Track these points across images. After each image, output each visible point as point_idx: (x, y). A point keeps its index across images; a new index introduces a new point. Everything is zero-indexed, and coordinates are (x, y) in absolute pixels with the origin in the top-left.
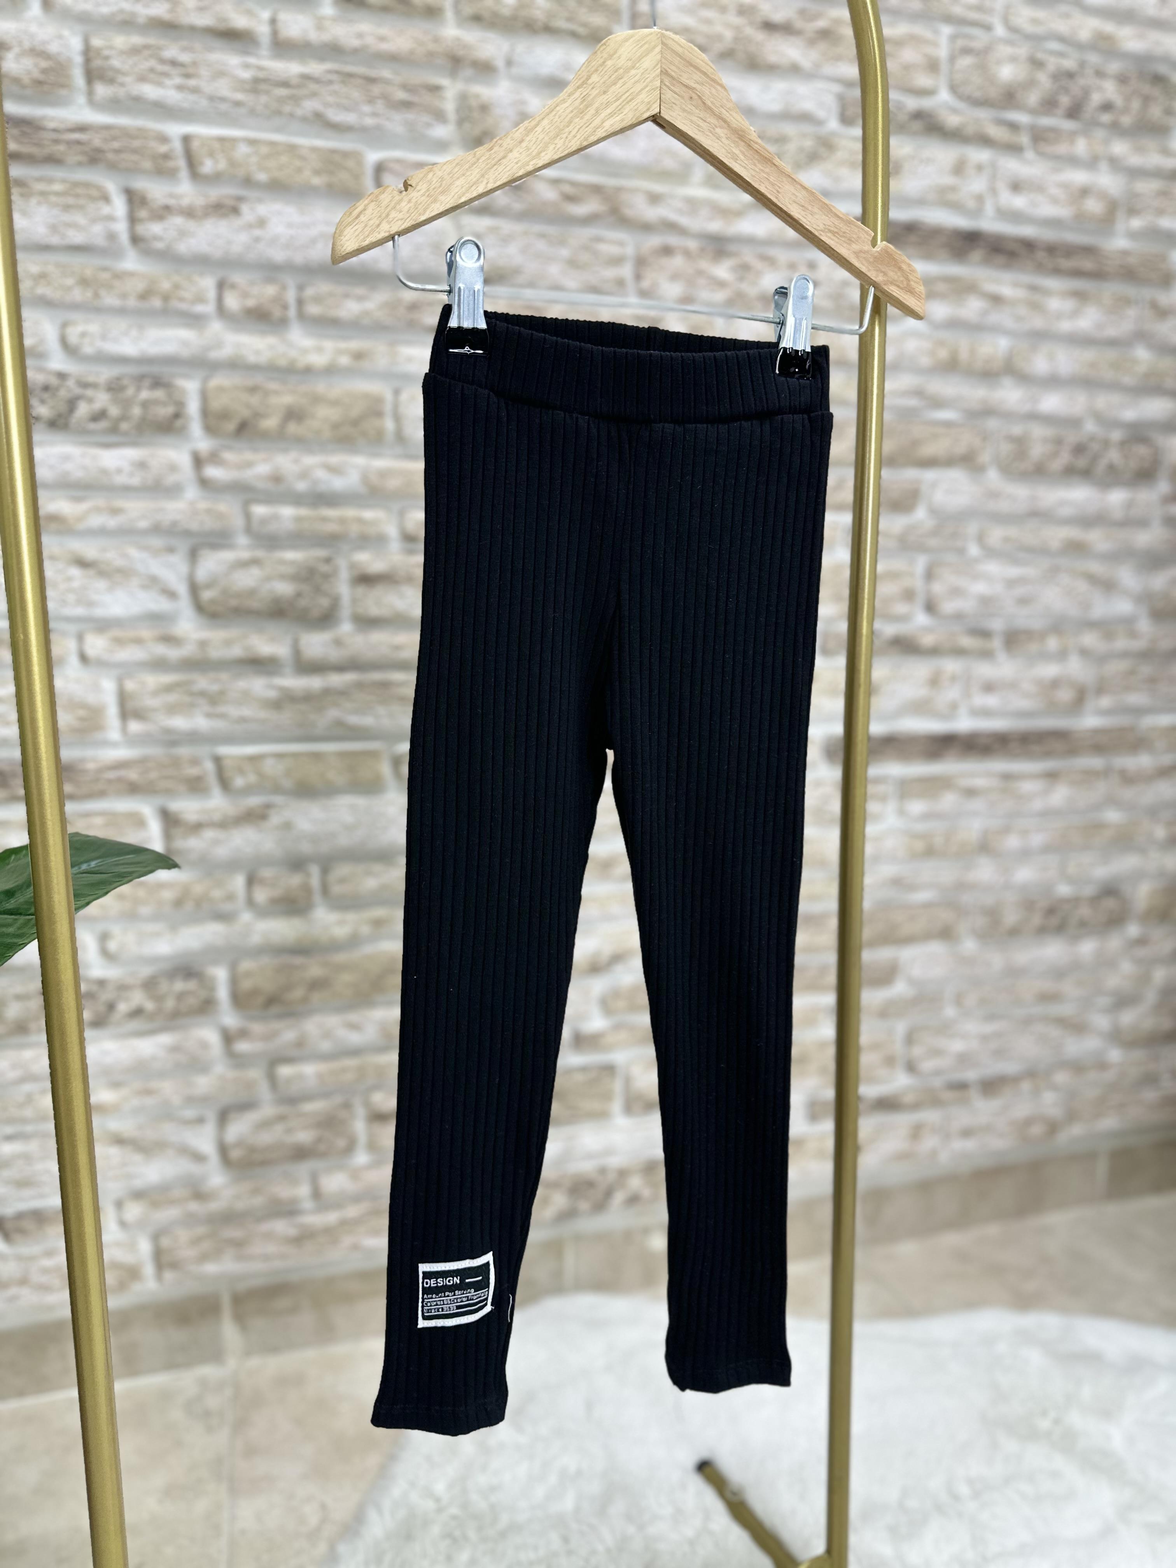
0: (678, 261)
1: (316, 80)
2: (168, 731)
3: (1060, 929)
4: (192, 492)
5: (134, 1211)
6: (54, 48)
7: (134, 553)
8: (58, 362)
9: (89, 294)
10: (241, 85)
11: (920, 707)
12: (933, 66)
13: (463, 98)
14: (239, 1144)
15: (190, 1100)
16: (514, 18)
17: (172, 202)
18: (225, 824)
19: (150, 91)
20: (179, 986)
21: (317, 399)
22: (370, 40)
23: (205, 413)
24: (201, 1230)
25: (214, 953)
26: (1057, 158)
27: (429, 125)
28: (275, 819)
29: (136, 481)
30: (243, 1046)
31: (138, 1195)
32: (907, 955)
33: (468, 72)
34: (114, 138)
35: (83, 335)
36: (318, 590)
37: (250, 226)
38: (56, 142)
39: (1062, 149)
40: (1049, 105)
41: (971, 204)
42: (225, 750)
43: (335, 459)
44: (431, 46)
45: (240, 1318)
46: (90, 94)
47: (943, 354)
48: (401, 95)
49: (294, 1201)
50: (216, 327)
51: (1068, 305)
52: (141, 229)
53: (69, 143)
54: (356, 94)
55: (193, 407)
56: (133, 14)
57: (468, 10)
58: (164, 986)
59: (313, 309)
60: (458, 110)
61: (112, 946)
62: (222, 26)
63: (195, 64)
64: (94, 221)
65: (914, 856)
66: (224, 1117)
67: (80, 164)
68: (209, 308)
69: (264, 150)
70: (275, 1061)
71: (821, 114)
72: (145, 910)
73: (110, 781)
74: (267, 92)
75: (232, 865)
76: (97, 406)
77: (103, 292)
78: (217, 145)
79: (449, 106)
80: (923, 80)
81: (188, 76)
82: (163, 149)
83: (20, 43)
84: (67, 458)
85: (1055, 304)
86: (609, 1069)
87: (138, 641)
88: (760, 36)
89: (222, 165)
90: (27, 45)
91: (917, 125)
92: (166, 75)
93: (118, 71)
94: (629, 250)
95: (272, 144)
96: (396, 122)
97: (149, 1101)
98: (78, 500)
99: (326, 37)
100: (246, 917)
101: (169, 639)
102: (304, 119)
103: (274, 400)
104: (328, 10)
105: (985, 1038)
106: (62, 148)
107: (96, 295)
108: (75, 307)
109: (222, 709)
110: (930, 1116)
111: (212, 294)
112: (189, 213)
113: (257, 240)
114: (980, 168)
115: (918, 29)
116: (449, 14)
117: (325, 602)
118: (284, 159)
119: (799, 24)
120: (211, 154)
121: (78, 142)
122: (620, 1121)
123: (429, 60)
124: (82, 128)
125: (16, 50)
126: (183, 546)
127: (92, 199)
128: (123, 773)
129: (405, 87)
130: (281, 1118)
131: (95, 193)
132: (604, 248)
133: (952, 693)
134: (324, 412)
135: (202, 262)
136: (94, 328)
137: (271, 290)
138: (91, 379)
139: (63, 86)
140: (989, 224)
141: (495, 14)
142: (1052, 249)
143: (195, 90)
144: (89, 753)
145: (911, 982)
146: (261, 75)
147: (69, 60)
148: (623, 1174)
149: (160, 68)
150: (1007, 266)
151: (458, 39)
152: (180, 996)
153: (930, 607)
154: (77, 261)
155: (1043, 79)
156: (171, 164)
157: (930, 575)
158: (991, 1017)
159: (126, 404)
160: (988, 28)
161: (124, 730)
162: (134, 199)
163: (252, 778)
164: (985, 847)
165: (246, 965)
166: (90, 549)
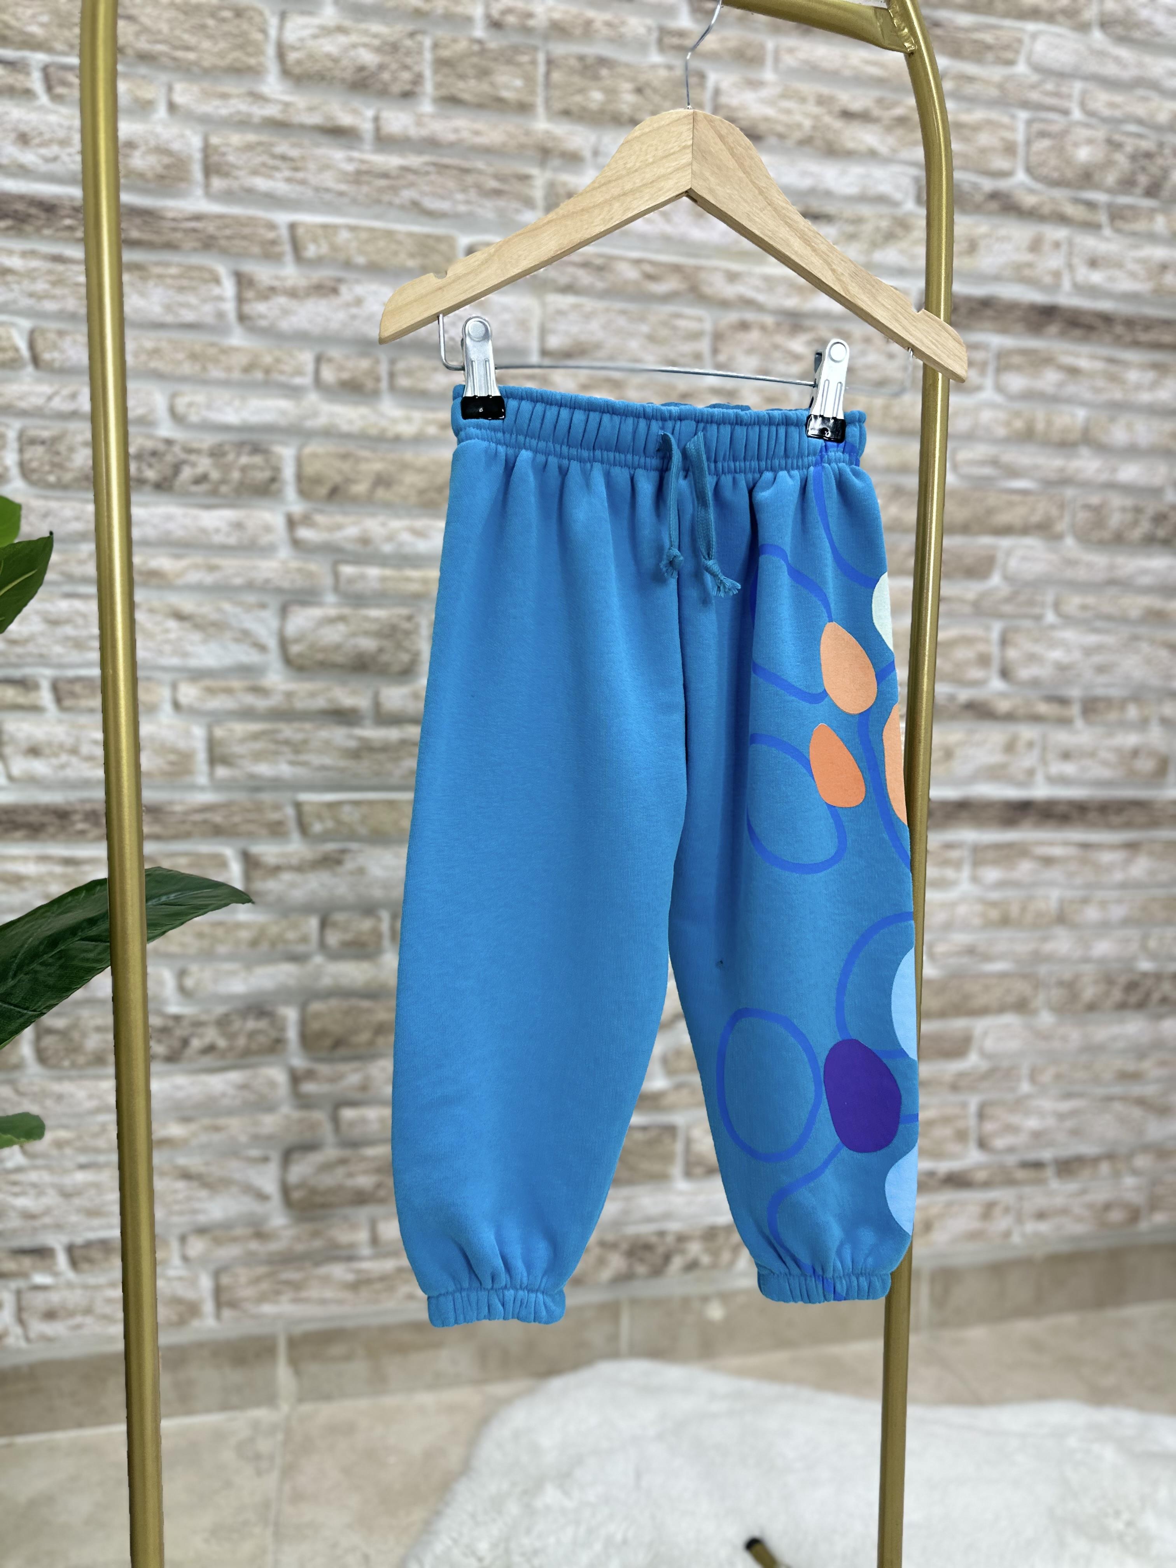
0: (754, 336)
1: (415, 172)
2: (252, 777)
3: (1141, 1005)
4: (284, 552)
5: (197, 1247)
6: (176, 146)
7: (227, 607)
8: (166, 430)
9: (197, 368)
10: (345, 177)
11: (994, 773)
12: (1010, 149)
13: (551, 186)
14: (302, 1185)
15: (256, 1139)
16: (602, 112)
17: (276, 283)
18: (300, 868)
19: (261, 183)
20: (251, 1024)
21: (405, 466)
22: (465, 134)
23: (300, 477)
24: (262, 1270)
25: (285, 994)
26: (1134, 234)
27: (517, 211)
28: (349, 865)
29: (232, 540)
30: (309, 1087)
31: (202, 1231)
32: (980, 1025)
33: (556, 162)
34: (226, 226)
35: (190, 405)
36: (399, 647)
37: (348, 305)
38: (175, 230)
39: (1141, 226)
40: (1127, 184)
41: (1048, 279)
42: (304, 797)
43: (420, 523)
44: (523, 139)
45: (294, 1362)
46: (207, 186)
47: (1019, 424)
48: (493, 184)
49: (352, 1246)
50: (313, 398)
51: (1150, 376)
52: (247, 309)
53: (186, 231)
54: (451, 184)
55: (289, 472)
56: (249, 115)
57: (558, 106)
58: (237, 1025)
59: (404, 382)
60: (547, 197)
61: (189, 982)
62: (329, 124)
63: (303, 158)
64: (204, 301)
65: (988, 924)
66: (288, 1156)
67: (195, 250)
68: (306, 380)
69: (364, 235)
70: (340, 1103)
71: (898, 196)
72: (222, 949)
73: (195, 823)
74: (368, 183)
75: (307, 909)
76: (200, 470)
77: (210, 366)
78: (320, 232)
79: (538, 193)
80: (1000, 163)
81: (296, 169)
82: (271, 235)
83: (146, 143)
84: (169, 518)
85: (1133, 376)
86: (671, 1130)
87: (229, 691)
88: (838, 124)
89: (324, 249)
90: (152, 143)
91: (994, 205)
92: (276, 168)
93: (233, 166)
94: (708, 326)
95: (371, 230)
96: (487, 209)
97: (216, 1137)
98: (178, 557)
99: (424, 132)
100: (318, 959)
101: (258, 690)
102: (402, 207)
103: (364, 467)
104: (427, 107)
105: (1061, 1117)
106: (179, 235)
107: (204, 369)
108: (183, 379)
109: (303, 757)
110: (1003, 1195)
111: (310, 368)
112: (293, 293)
113: (354, 317)
114: (1057, 245)
115: (994, 115)
116: (541, 110)
117: (405, 657)
118: (382, 244)
119: (876, 112)
120: (315, 240)
121: (194, 230)
122: (681, 1185)
123: (520, 151)
124: (198, 217)
125: (143, 148)
126: (274, 603)
127: (205, 281)
128: (208, 816)
129: (497, 177)
130: (343, 1162)
131: (207, 276)
132: (682, 323)
133: (1028, 760)
134: (411, 479)
135: (302, 338)
136: (200, 398)
137: (365, 364)
138: (195, 445)
139: (182, 180)
140: (1066, 299)
141: (584, 109)
142: (1130, 323)
143: (303, 182)
144: (177, 796)
145: (983, 1054)
146: (364, 167)
147: (190, 157)
148: (682, 1239)
149: (271, 162)
150: (1085, 339)
151: (547, 132)
152: (252, 1035)
153: (1005, 673)
154: (188, 337)
155: (1121, 159)
156: (277, 249)
157: (1004, 642)
158: (1068, 1096)
159: (226, 469)
160: (1066, 112)
161: (211, 774)
162: (242, 281)
163: (330, 824)
164: (1062, 919)
165: (316, 1006)
166: (187, 604)
